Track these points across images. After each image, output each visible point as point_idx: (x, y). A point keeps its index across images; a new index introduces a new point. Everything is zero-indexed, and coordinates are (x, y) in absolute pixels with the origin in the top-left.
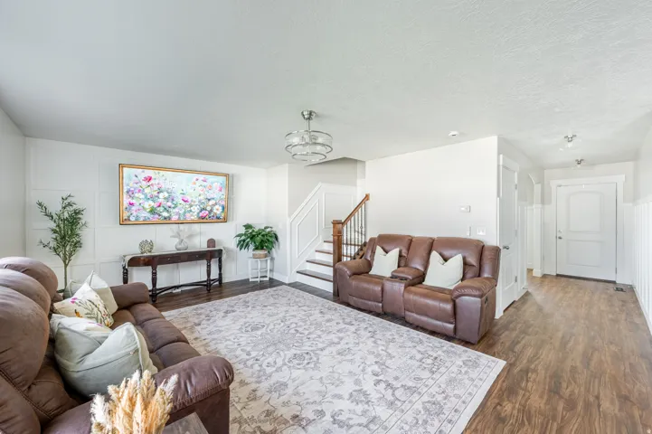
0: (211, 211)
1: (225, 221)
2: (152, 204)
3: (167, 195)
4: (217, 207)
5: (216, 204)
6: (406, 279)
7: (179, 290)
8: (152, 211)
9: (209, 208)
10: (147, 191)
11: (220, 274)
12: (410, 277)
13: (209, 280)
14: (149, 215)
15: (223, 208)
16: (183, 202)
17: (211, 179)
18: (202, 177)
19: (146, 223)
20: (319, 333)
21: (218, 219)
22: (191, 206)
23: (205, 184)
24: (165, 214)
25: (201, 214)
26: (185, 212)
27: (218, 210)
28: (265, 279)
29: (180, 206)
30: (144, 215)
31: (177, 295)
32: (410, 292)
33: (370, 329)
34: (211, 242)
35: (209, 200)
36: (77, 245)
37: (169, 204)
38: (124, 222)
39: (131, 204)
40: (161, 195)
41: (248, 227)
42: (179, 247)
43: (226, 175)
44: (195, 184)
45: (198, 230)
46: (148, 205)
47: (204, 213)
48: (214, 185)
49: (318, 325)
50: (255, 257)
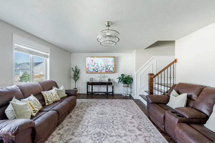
0: (109, 69)
1: (114, 73)
2: (93, 68)
3: (96, 65)
4: (111, 68)
5: (111, 67)
6: (183, 116)
7: (100, 93)
8: (93, 70)
9: (109, 68)
10: (92, 64)
11: (113, 91)
12: (187, 117)
13: (107, 92)
14: (92, 71)
15: (113, 68)
16: (101, 67)
17: (109, 59)
18: (106, 58)
19: (92, 73)
20: (120, 127)
21: (112, 72)
22: (103, 68)
23: (107, 60)
24: (96, 70)
25: (106, 70)
26: (102, 70)
27: (111, 69)
28: (128, 95)
29: (100, 68)
30: (92, 70)
31: (100, 95)
32: (181, 127)
33: (147, 138)
34: (109, 80)
35: (109, 66)
36: (78, 78)
37: (97, 67)
38: (87, 72)
39: (88, 68)
40: (95, 65)
41: (122, 75)
42: (100, 80)
43: (114, 57)
44: (104, 61)
45: (106, 76)
46: (92, 68)
47: (107, 70)
48: (110, 61)
49: (124, 123)
50: (124, 86)
